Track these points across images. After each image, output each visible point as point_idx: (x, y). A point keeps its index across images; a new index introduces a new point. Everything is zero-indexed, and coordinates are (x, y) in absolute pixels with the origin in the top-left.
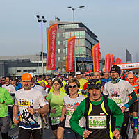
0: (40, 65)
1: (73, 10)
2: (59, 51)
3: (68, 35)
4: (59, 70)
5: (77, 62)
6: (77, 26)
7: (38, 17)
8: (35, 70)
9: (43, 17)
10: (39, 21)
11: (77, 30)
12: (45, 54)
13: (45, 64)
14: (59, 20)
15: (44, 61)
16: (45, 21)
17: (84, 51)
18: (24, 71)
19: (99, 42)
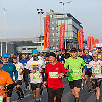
0: (40, 44)
1: (64, 4)
2: (53, 34)
3: (60, 23)
4: (54, 48)
5: (67, 42)
6: (66, 16)
7: (38, 10)
8: (36, 49)
9: (42, 10)
10: (39, 13)
11: (66, 19)
12: (43, 37)
13: (43, 44)
14: (53, 11)
15: (43, 42)
16: (43, 13)
17: (71, 34)
18: (28, 49)
19: (82, 27)
